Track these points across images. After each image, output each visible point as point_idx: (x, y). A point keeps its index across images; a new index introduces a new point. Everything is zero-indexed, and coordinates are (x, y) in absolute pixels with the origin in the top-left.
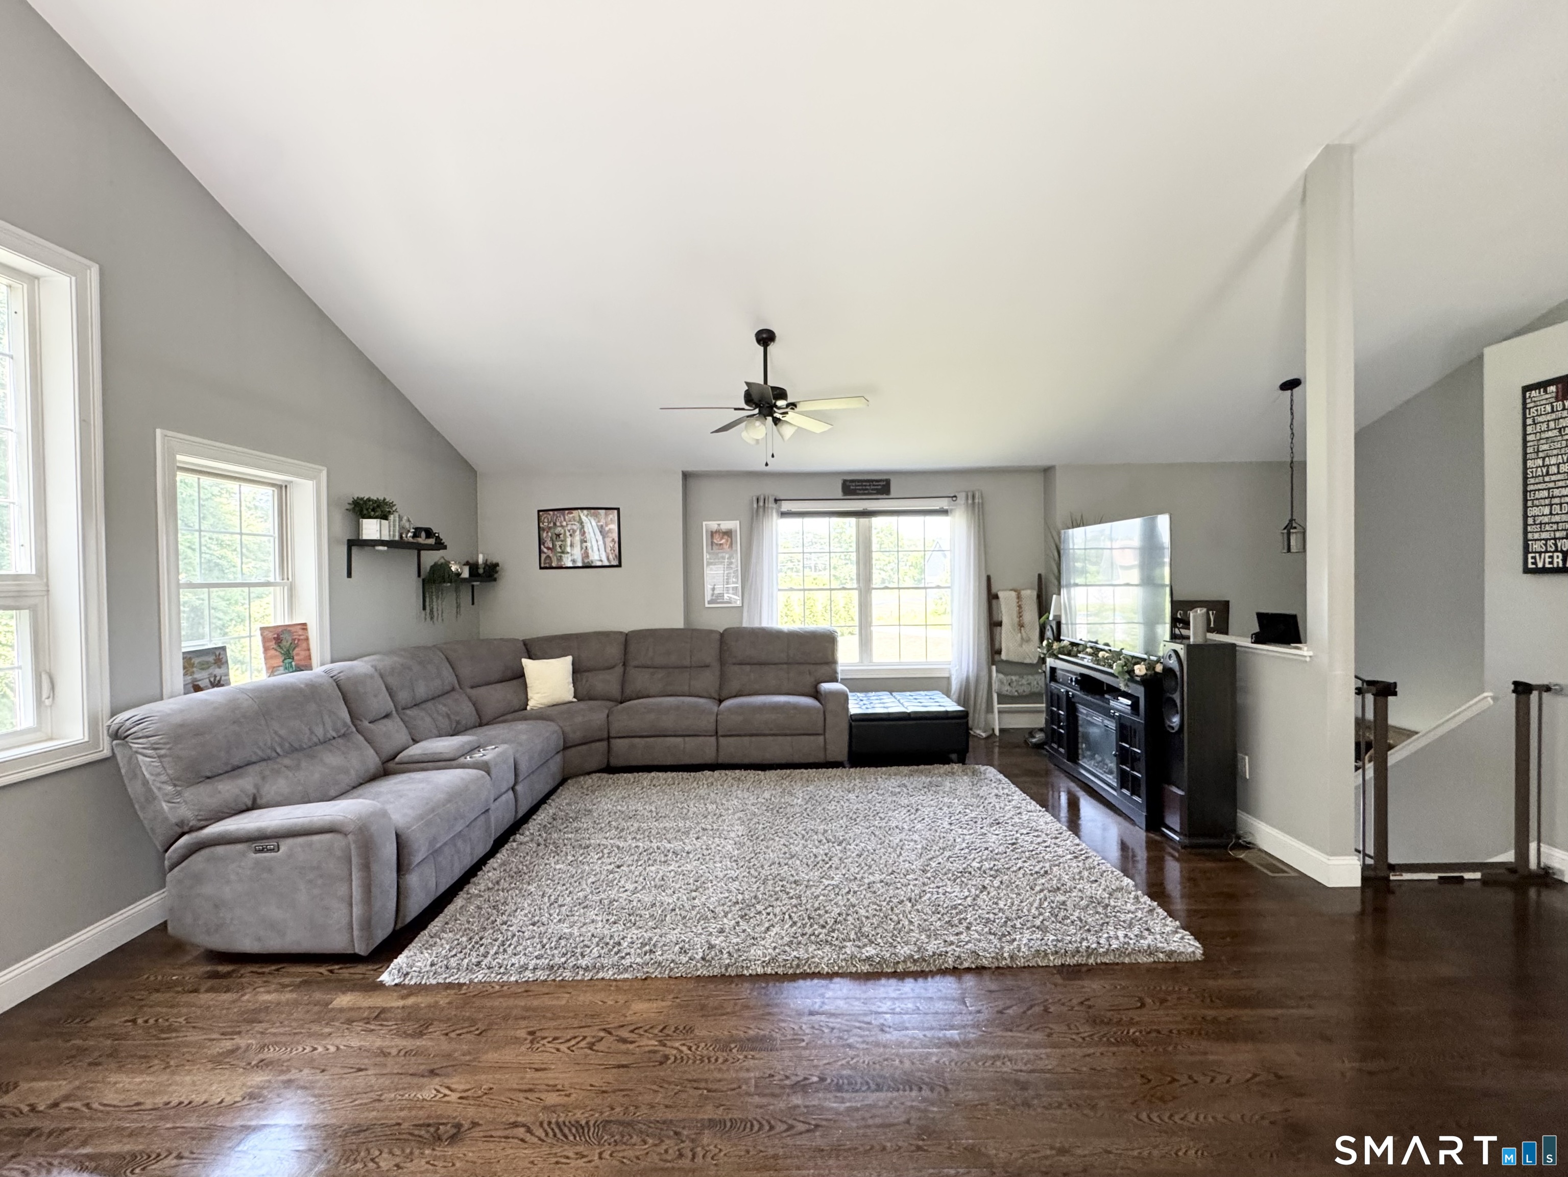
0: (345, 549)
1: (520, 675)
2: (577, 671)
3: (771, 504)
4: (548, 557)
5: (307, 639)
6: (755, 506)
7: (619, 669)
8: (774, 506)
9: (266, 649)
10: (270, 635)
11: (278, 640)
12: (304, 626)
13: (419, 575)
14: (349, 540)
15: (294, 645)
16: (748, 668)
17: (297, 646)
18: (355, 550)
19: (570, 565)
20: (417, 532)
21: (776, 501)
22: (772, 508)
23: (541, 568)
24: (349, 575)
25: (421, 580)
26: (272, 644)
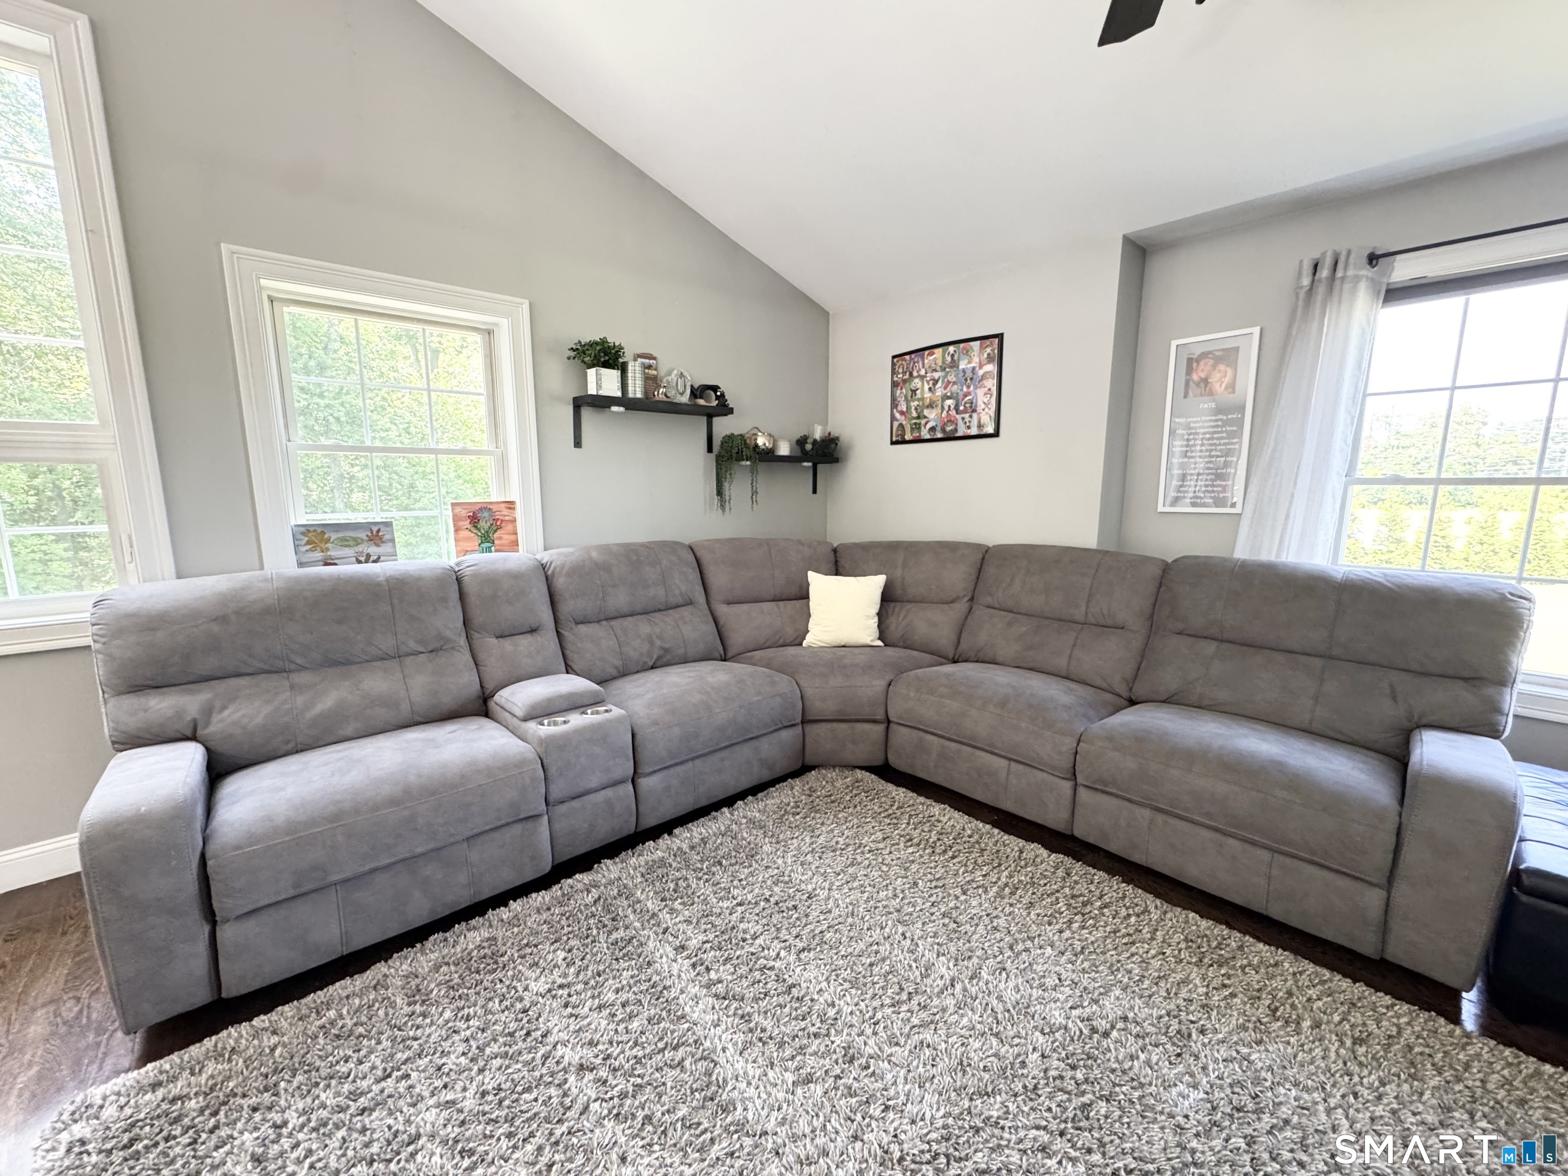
0: (570, 410)
1: (804, 596)
2: (888, 597)
3: (1358, 269)
4: (901, 425)
5: (514, 521)
6: (1306, 281)
7: (961, 607)
8: (1367, 272)
9: (457, 530)
10: (464, 513)
11: (474, 519)
12: (510, 505)
13: (710, 449)
14: (575, 399)
15: (497, 525)
16: (1210, 648)
17: (499, 528)
18: (587, 413)
19: (928, 437)
20: (698, 392)
21: (1373, 259)
22: (1357, 279)
23: (893, 443)
24: (578, 444)
25: (712, 456)
26: (466, 524)
